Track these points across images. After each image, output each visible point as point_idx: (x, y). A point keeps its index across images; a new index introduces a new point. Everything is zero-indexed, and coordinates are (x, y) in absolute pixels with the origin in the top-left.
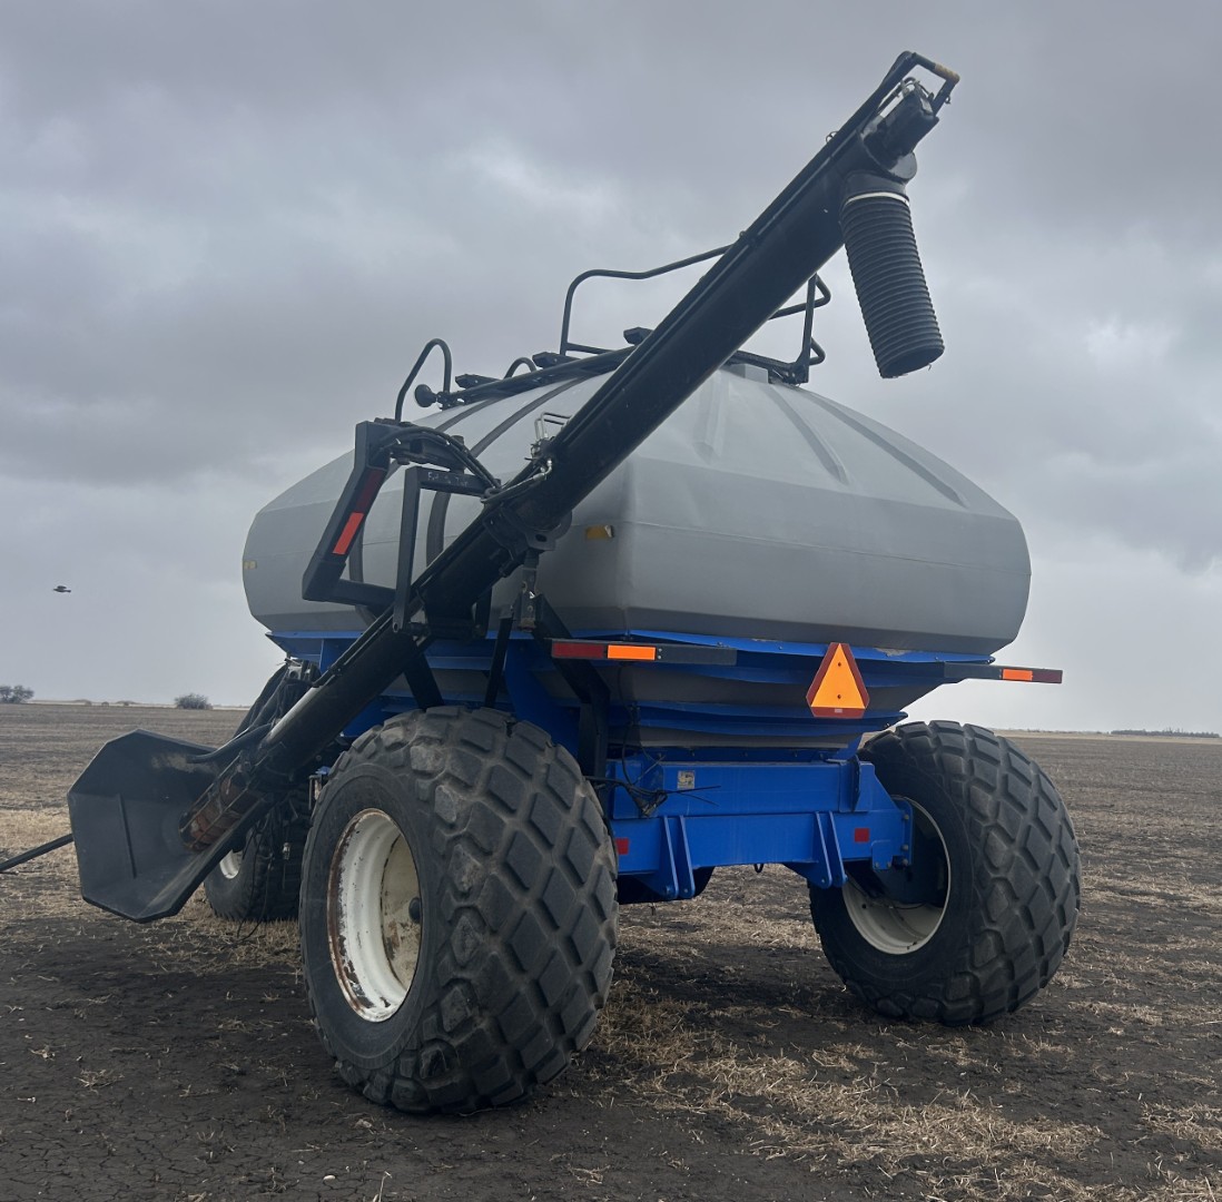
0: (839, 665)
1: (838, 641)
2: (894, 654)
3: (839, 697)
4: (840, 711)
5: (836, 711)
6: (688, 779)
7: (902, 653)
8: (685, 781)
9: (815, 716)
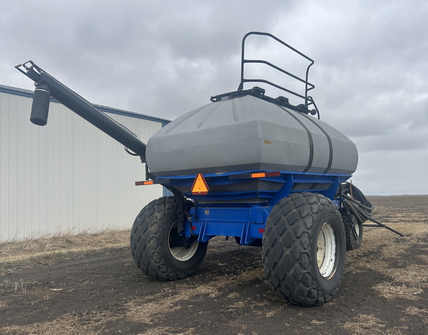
0: (200, 179)
1: (199, 173)
2: (219, 174)
3: (200, 189)
4: (200, 193)
5: (199, 193)
6: (208, 212)
7: (223, 173)
8: (207, 212)
9: (193, 194)
